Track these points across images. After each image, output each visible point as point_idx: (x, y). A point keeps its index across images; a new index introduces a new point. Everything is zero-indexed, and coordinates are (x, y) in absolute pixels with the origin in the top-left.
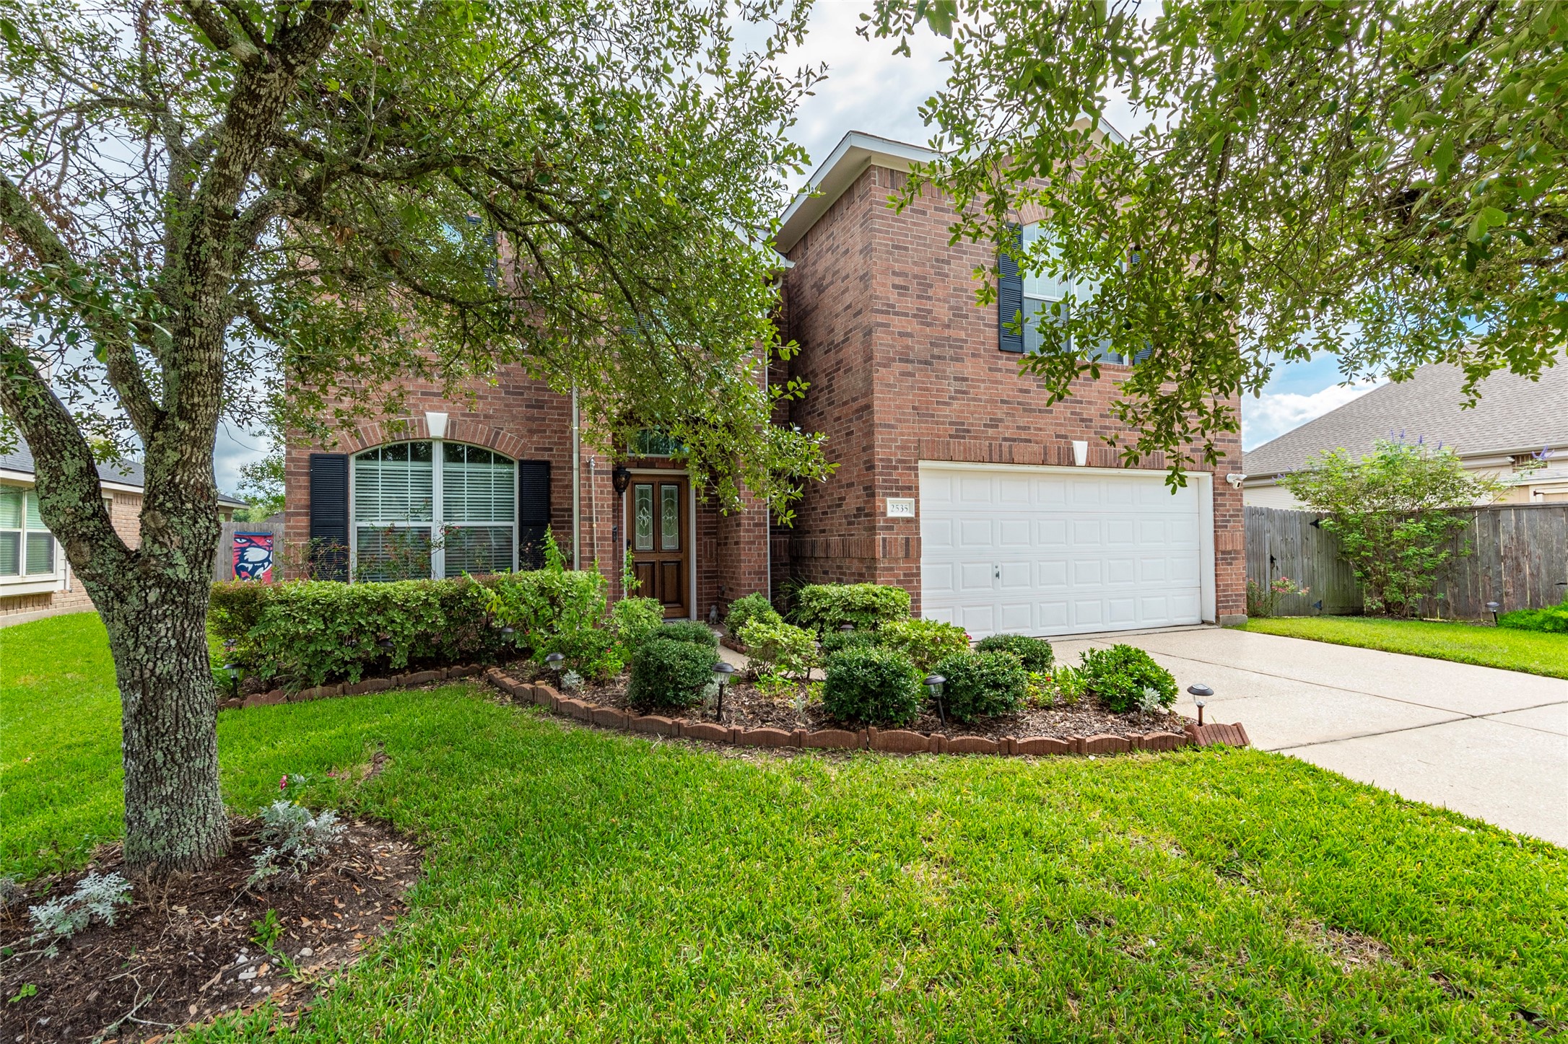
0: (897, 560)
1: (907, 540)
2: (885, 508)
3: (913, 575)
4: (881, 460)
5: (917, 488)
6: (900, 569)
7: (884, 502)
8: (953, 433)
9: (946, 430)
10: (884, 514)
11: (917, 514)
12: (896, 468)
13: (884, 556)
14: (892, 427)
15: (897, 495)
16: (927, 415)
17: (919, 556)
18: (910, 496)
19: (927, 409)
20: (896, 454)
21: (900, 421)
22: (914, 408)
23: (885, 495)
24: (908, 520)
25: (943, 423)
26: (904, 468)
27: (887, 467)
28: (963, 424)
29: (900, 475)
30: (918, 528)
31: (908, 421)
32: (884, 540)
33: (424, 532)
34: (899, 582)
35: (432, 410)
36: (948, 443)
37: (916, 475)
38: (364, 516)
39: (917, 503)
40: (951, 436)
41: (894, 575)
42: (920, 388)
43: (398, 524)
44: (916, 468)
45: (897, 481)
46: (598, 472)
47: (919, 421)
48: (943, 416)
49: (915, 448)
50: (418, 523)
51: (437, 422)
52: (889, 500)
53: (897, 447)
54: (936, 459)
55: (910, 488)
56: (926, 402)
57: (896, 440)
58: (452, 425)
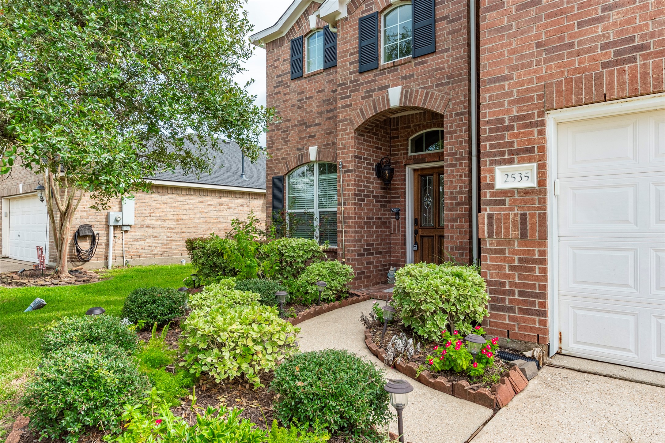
0: (509, 242)
1: (523, 217)
2: (493, 178)
3: (533, 261)
4: (489, 122)
5: (542, 149)
6: (515, 252)
7: (492, 172)
8: (612, 57)
9: (595, 59)
10: (492, 186)
11: (542, 182)
12: (511, 128)
13: (490, 236)
14: (505, 78)
15: (511, 161)
16: (560, 48)
17: (543, 236)
18: (530, 160)
19: (562, 38)
20: (510, 111)
21: (513, 68)
22: (538, 45)
23: (492, 163)
24: (527, 192)
25: (594, 49)
26: (520, 127)
27: (498, 130)
28: (632, 39)
29: (517, 135)
30: (543, 201)
31: (530, 64)
32: (490, 217)
33: (311, 215)
34: (512, 268)
35: (312, 145)
36: (599, 77)
37: (542, 133)
38: (291, 207)
39: (542, 168)
40: (605, 65)
41: (505, 260)
42: (548, 16)
43: (302, 211)
44: (543, 123)
45: (511, 144)
46: (346, 171)
47: (546, 61)
48: (592, 40)
49: (540, 97)
50: (309, 210)
51: (313, 152)
52: (499, 171)
53: (511, 103)
54: (579, 104)
55: (531, 150)
56: (561, 30)
57: (510, 94)
58: (319, 152)
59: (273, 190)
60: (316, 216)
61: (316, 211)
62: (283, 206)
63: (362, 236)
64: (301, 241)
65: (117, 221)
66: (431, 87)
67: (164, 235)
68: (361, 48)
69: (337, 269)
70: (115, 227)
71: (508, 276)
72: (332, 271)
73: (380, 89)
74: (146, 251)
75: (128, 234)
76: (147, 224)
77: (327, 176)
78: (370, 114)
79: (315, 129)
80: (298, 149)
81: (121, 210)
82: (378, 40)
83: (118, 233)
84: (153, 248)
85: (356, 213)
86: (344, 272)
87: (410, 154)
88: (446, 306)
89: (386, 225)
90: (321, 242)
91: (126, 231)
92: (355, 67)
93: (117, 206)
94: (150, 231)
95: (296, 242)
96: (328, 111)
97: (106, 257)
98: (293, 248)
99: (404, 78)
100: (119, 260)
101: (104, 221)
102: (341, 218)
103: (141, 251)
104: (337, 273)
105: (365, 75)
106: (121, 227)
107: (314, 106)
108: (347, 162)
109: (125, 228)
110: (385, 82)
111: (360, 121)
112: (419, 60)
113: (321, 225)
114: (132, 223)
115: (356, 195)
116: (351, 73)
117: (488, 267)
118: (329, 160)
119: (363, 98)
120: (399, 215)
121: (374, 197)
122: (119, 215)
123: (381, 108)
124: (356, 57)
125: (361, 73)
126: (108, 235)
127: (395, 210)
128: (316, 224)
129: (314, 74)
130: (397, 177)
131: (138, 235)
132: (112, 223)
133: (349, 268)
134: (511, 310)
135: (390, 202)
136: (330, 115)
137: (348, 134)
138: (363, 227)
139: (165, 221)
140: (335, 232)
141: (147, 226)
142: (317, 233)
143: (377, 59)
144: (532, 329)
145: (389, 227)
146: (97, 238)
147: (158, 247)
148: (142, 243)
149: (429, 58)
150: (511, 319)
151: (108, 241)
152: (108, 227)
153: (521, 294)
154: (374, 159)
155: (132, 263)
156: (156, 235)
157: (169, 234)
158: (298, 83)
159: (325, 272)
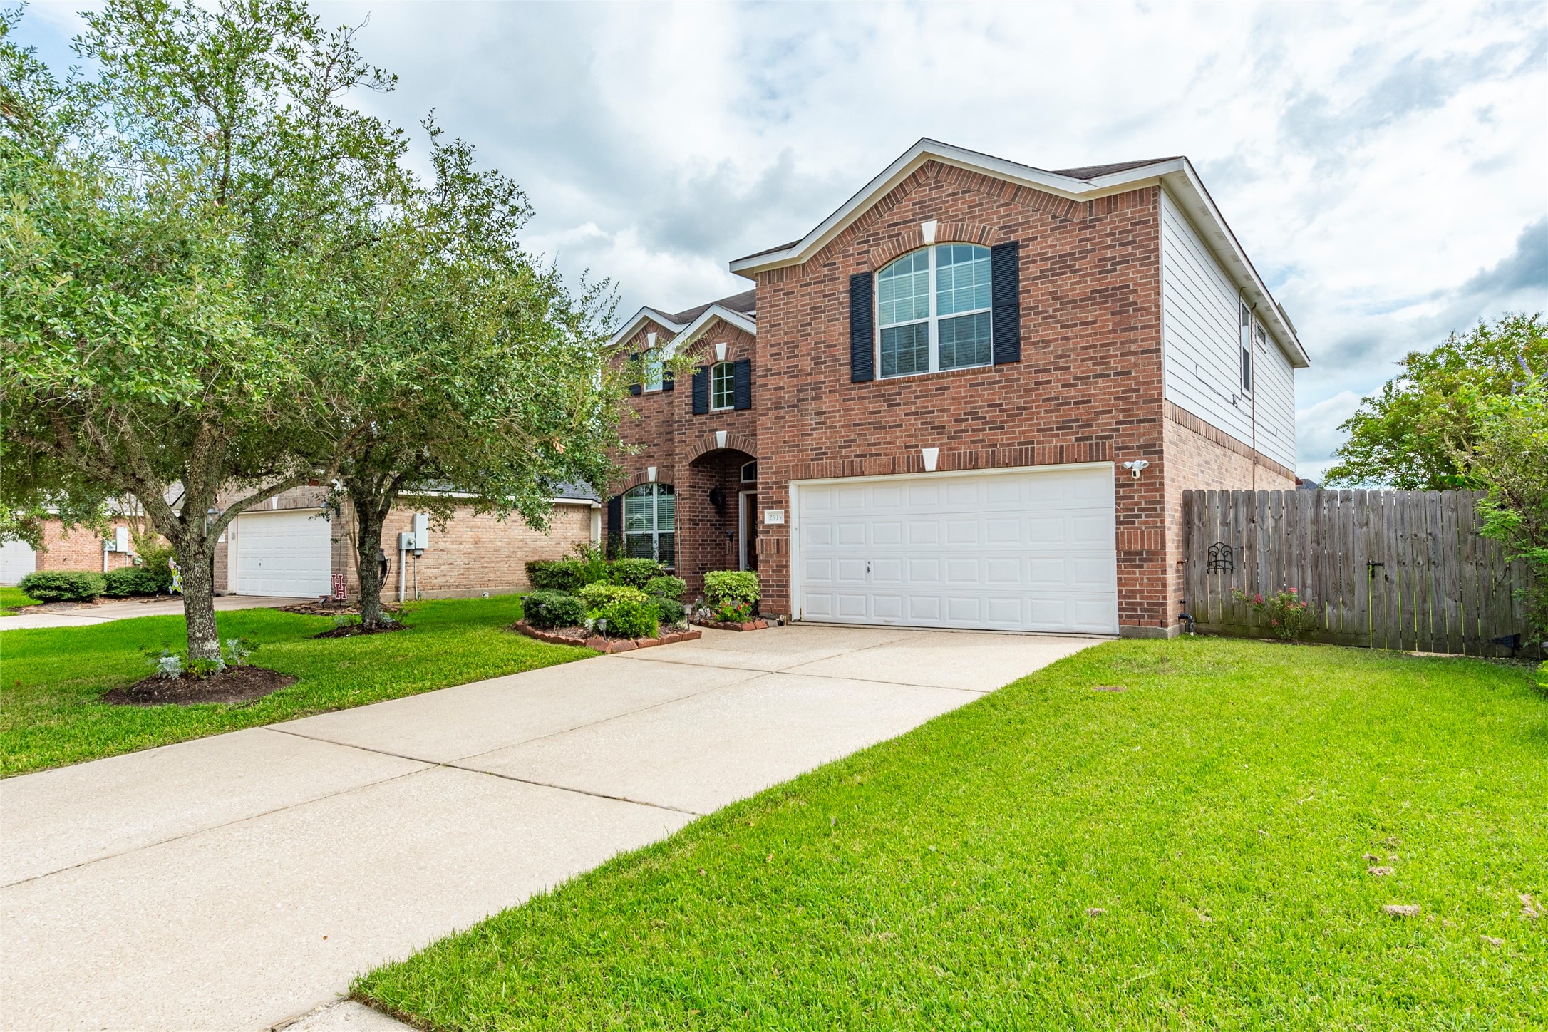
0: (771, 556)
1: (778, 541)
2: (764, 518)
3: (783, 566)
4: (762, 483)
5: (787, 502)
6: (774, 562)
7: (763, 513)
8: (814, 457)
9: (807, 455)
10: (763, 522)
11: (787, 521)
12: (772, 488)
13: (763, 553)
15: (772, 508)
16: (793, 446)
17: (787, 552)
18: (781, 508)
19: (794, 441)
20: (771, 478)
22: (785, 442)
23: (764, 508)
24: (780, 526)
25: (807, 450)
26: (777, 488)
27: (766, 488)
28: (821, 449)
29: (775, 493)
30: (787, 532)
31: (780, 452)
32: (763, 540)
33: (650, 537)
34: (773, 571)
35: (652, 465)
36: (809, 465)
37: (787, 492)
38: (629, 528)
39: (787, 512)
40: (812, 460)
41: (770, 566)
42: (789, 427)
43: (641, 532)
44: (787, 487)
45: (772, 497)
46: (683, 499)
47: (788, 452)
48: (806, 445)
49: (786, 472)
50: (648, 532)
51: (652, 473)
52: (766, 512)
53: (773, 473)
54: (801, 479)
55: (781, 502)
56: (793, 436)
57: (771, 468)
58: (658, 473)
59: (609, 510)
60: (656, 538)
61: (655, 533)
62: (620, 527)
63: (697, 557)
64: (643, 560)
65: (410, 543)
66: (748, 436)
67: (460, 561)
68: (694, 393)
69: (673, 583)
70: (407, 551)
71: (771, 576)
72: (668, 584)
73: (710, 431)
74: (440, 581)
75: (421, 560)
76: (441, 548)
77: (666, 497)
78: (702, 451)
79: (655, 449)
80: (636, 469)
81: (413, 530)
82: (708, 389)
83: (410, 557)
84: (448, 577)
85: (691, 536)
86: (678, 584)
87: (742, 481)
88: (730, 592)
89: (721, 546)
90: (660, 562)
91: (418, 557)
92: (689, 409)
93: (409, 525)
94: (445, 556)
95: (637, 561)
96: (667, 433)
97: (397, 588)
98: (636, 566)
99: (728, 425)
100: (411, 592)
101: (394, 545)
102: (678, 540)
103: (434, 581)
104: (673, 586)
105: (698, 417)
106: (413, 551)
107: (653, 425)
108: (683, 491)
109: (418, 553)
110: (714, 426)
111: (694, 457)
112: (740, 412)
113: (660, 547)
114: (426, 547)
115: (690, 520)
116: (686, 413)
117: (762, 571)
118: (668, 482)
119: (696, 436)
120: (733, 537)
121: (708, 521)
122: (411, 536)
123: (711, 448)
124: (690, 400)
125: (695, 414)
126: (399, 561)
127: (730, 532)
128: (655, 546)
129: (653, 394)
130: (731, 502)
131: (430, 561)
132: (404, 547)
133: (684, 582)
134: (772, 596)
135: (725, 525)
136: (669, 436)
137: (683, 466)
138: (698, 549)
139: (461, 544)
140: (673, 553)
141: (441, 550)
142: (656, 554)
143: (708, 406)
144: (782, 606)
145: (724, 548)
146: (388, 564)
147: (453, 577)
148: (436, 571)
149: (747, 412)
150: (773, 601)
151: (399, 568)
152: (400, 551)
153: (778, 586)
154: (708, 487)
155: (424, 596)
156: (451, 561)
157: (466, 560)
158: (637, 400)
159: (663, 584)
